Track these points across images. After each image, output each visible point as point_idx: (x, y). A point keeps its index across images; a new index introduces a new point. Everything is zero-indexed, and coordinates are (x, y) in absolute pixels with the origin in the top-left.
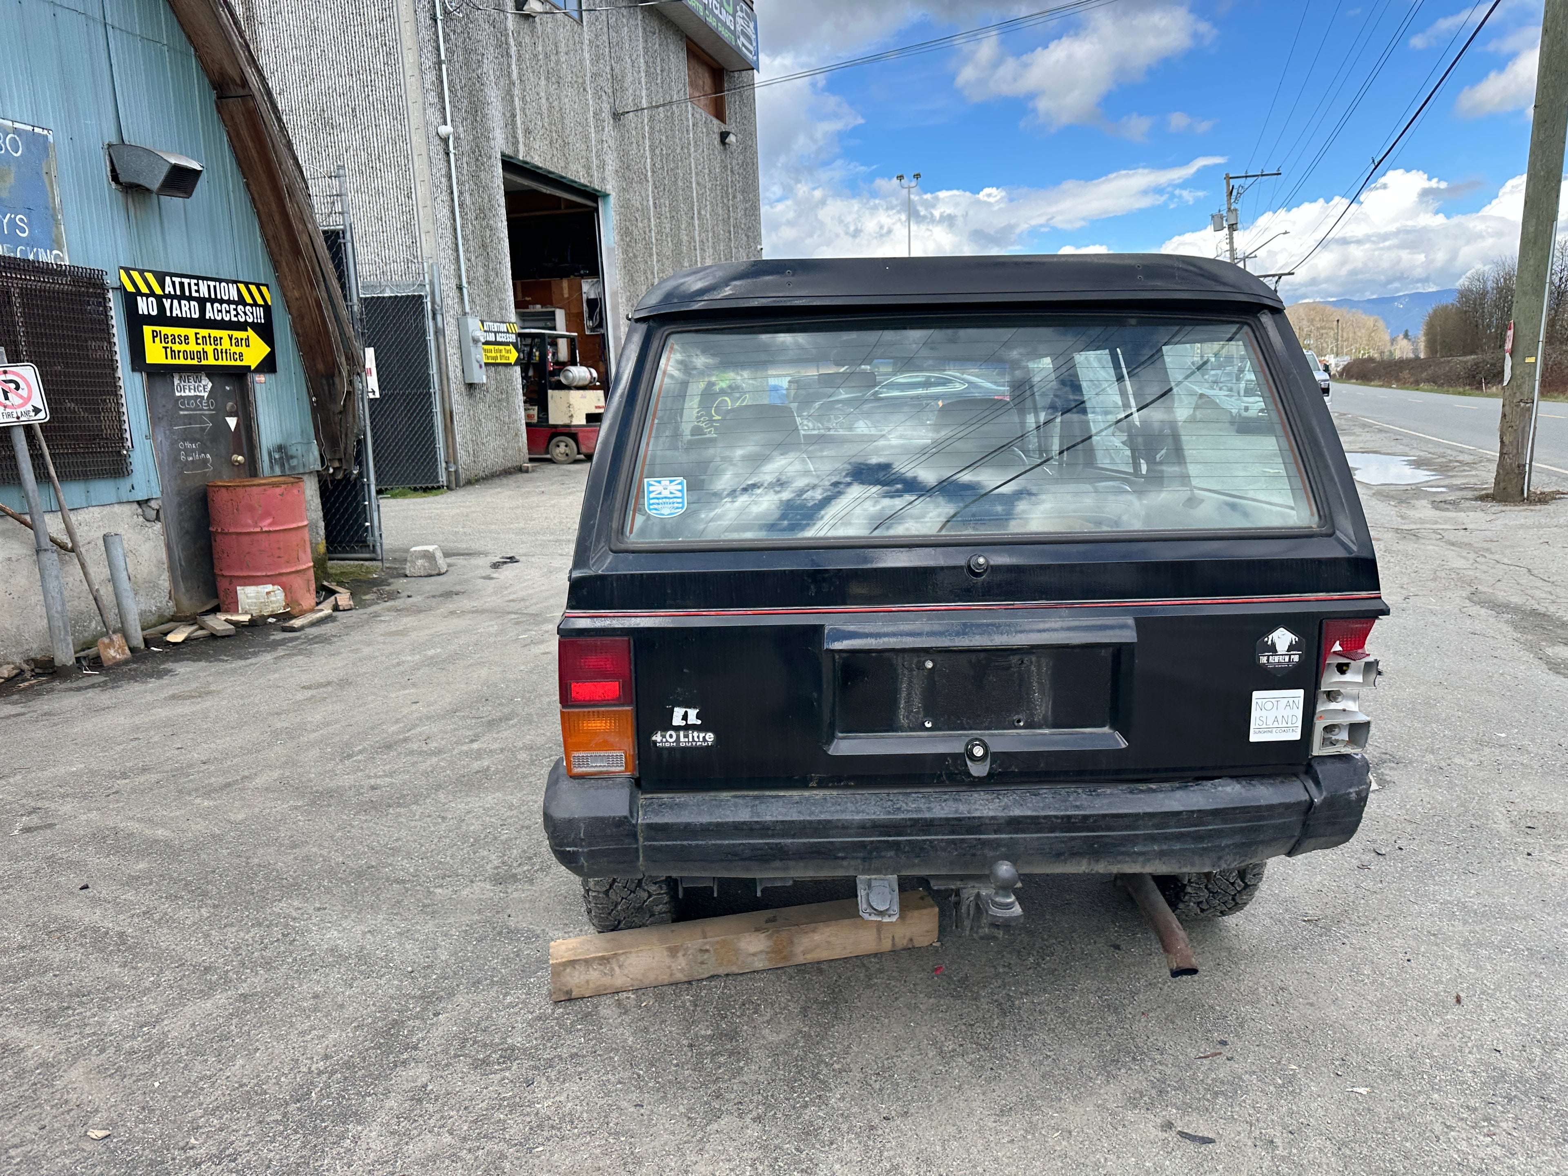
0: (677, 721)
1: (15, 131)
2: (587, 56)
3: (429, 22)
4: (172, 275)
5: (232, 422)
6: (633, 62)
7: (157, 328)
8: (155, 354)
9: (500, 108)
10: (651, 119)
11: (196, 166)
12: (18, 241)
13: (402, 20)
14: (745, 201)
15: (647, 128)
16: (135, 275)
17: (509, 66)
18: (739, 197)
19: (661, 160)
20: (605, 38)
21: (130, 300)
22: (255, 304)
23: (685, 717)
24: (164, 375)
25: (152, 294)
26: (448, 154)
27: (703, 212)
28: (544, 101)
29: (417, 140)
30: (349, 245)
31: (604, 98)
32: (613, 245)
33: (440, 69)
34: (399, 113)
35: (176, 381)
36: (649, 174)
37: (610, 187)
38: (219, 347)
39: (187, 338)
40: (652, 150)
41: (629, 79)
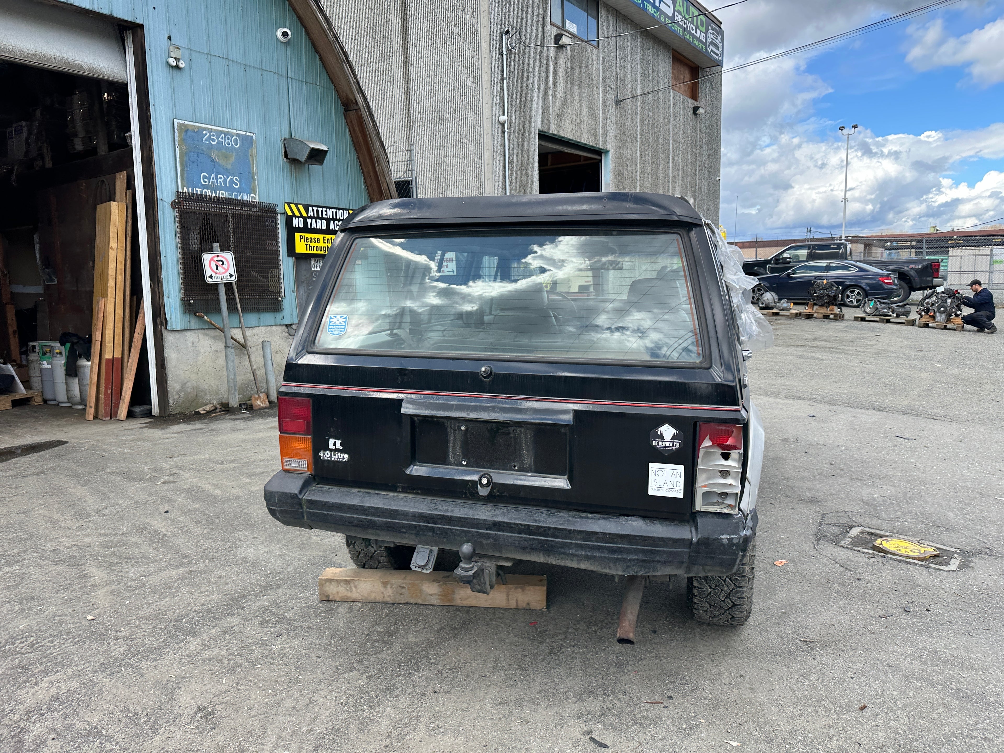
0: (331, 446)
1: (237, 135)
2: (600, 67)
3: (498, 56)
4: (312, 206)
6: (632, 68)
7: (303, 234)
8: (300, 248)
9: (540, 103)
10: (643, 102)
11: (325, 148)
12: (235, 190)
13: (483, 56)
14: (709, 149)
15: (639, 108)
16: (293, 206)
17: (548, 77)
18: (705, 147)
19: (648, 128)
20: (614, 55)
21: (289, 220)
23: (335, 445)
24: (306, 259)
25: (301, 216)
26: (504, 132)
27: (676, 158)
28: (569, 97)
29: (487, 125)
30: (414, 189)
31: (611, 91)
32: (609, 182)
33: (503, 83)
34: (477, 110)
35: (313, 263)
36: (639, 136)
37: (611, 146)
39: (318, 239)
40: (642, 121)
41: (629, 78)
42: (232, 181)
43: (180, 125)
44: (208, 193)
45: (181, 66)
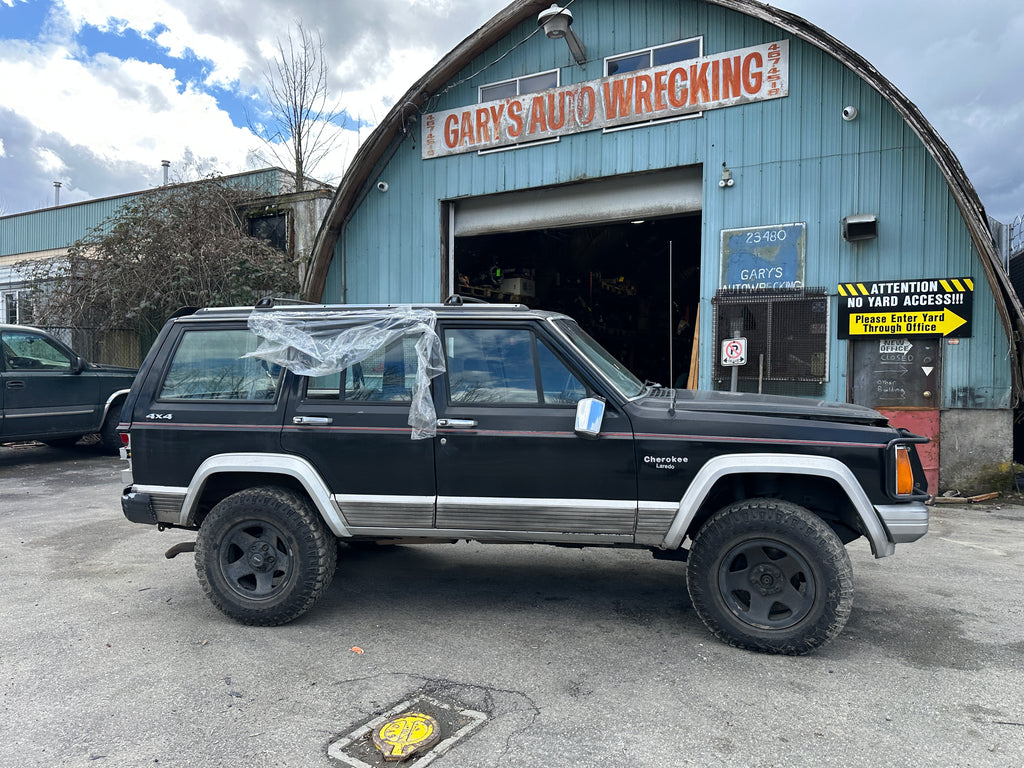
1: (784, 228)
4: (877, 283)
5: (927, 370)
7: (861, 315)
8: (856, 328)
12: (775, 280)
21: (842, 301)
22: (956, 291)
24: (873, 341)
25: (860, 295)
35: (882, 344)
38: (913, 323)
39: (884, 319)
42: (774, 273)
43: (725, 234)
44: (747, 286)
45: (729, 184)
